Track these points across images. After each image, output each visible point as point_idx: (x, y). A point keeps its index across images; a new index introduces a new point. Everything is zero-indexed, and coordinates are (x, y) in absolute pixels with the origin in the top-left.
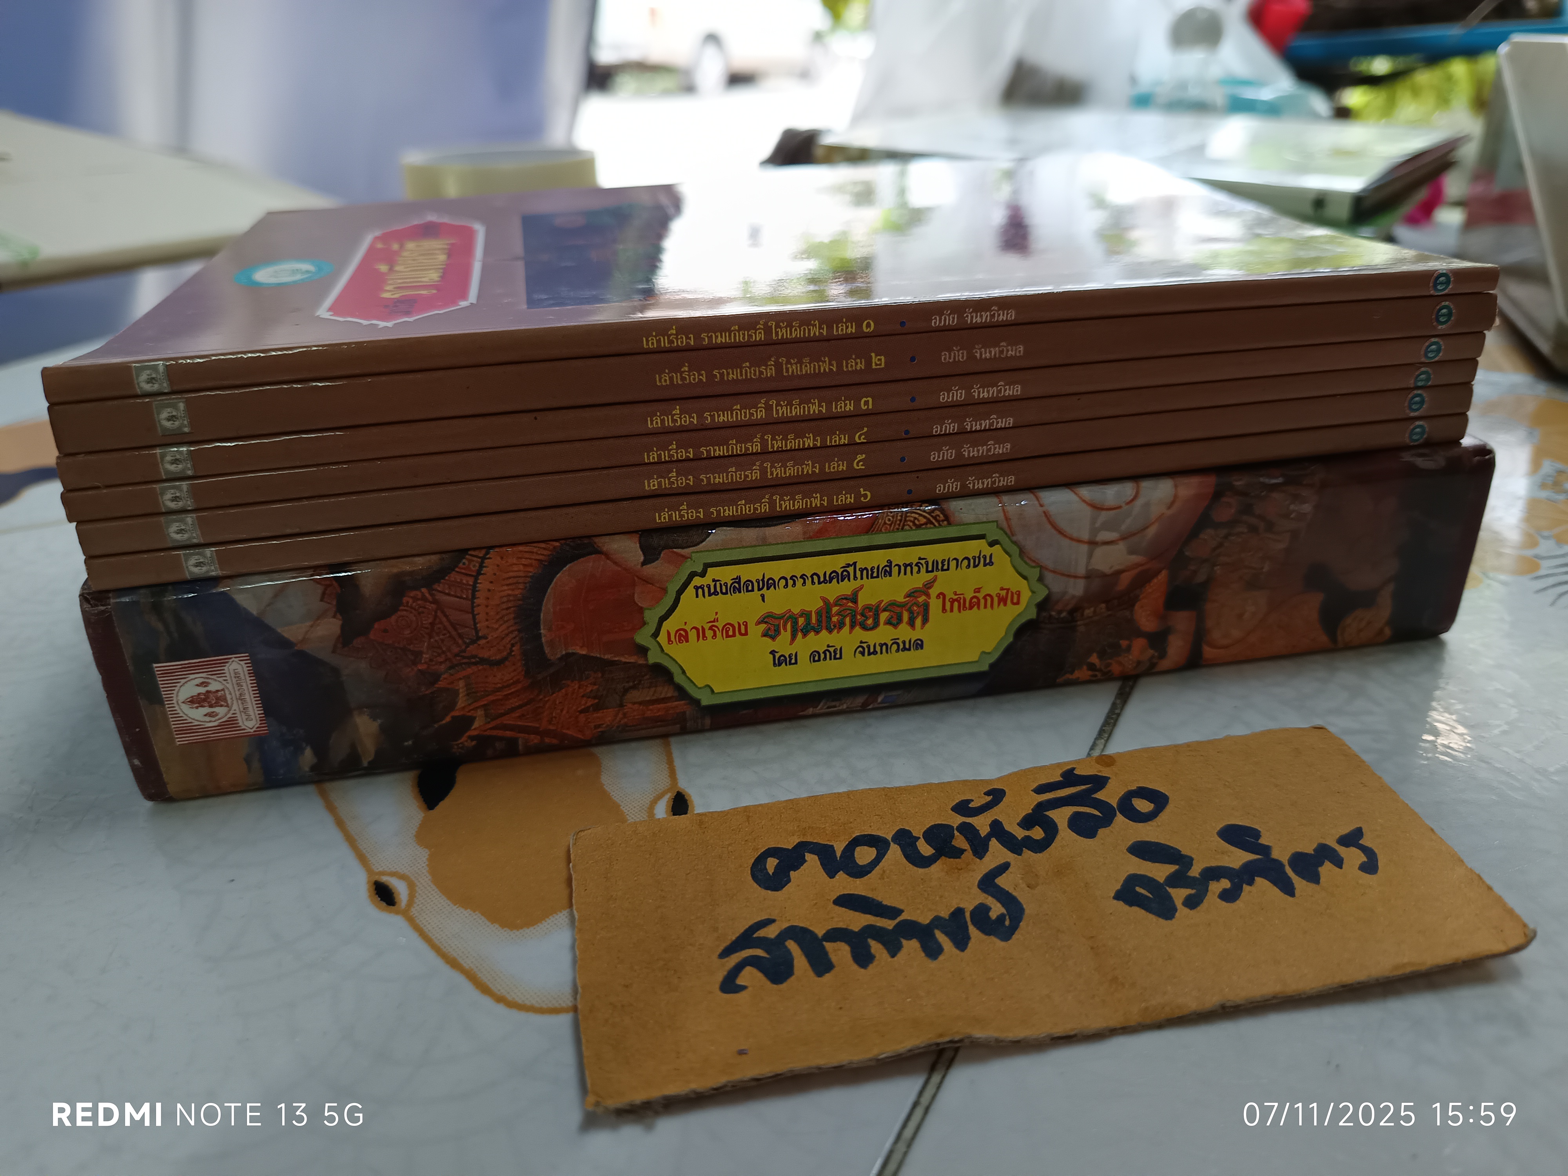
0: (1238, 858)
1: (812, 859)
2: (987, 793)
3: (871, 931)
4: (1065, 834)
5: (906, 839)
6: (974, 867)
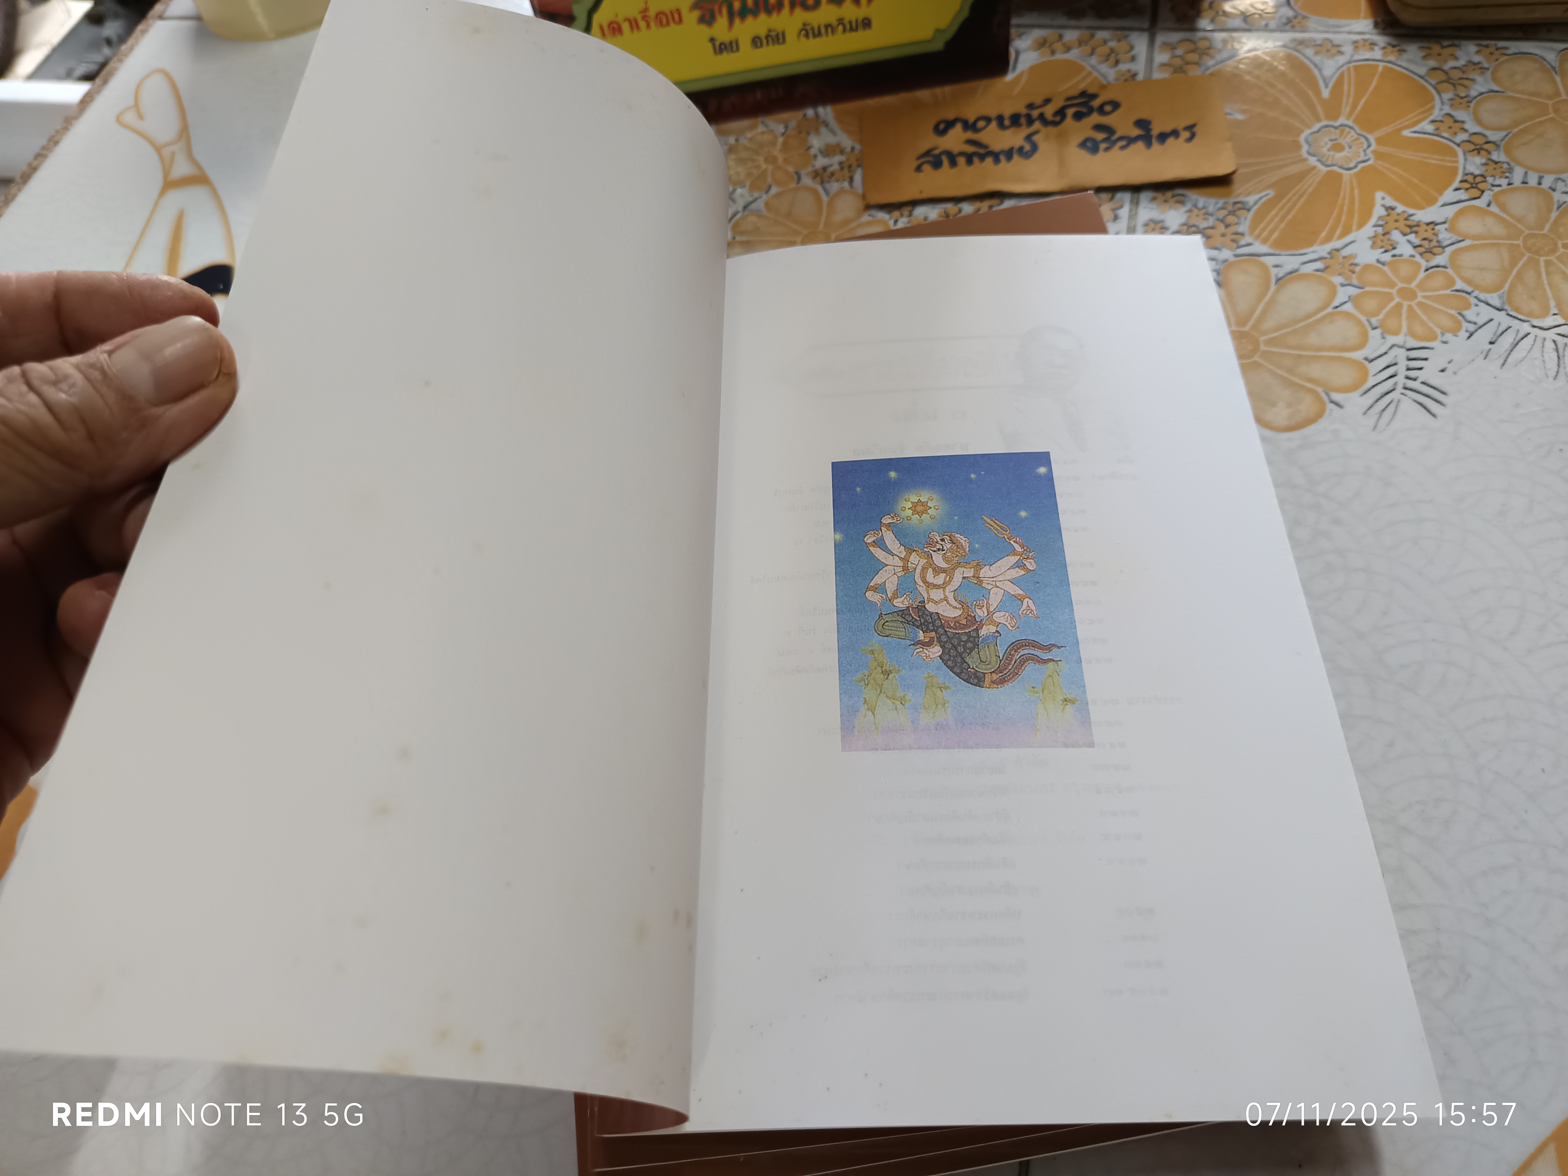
1: (959, 125)
2: (1044, 100)
3: (975, 154)
4: (1069, 119)
5: (1000, 119)
6: (1025, 131)
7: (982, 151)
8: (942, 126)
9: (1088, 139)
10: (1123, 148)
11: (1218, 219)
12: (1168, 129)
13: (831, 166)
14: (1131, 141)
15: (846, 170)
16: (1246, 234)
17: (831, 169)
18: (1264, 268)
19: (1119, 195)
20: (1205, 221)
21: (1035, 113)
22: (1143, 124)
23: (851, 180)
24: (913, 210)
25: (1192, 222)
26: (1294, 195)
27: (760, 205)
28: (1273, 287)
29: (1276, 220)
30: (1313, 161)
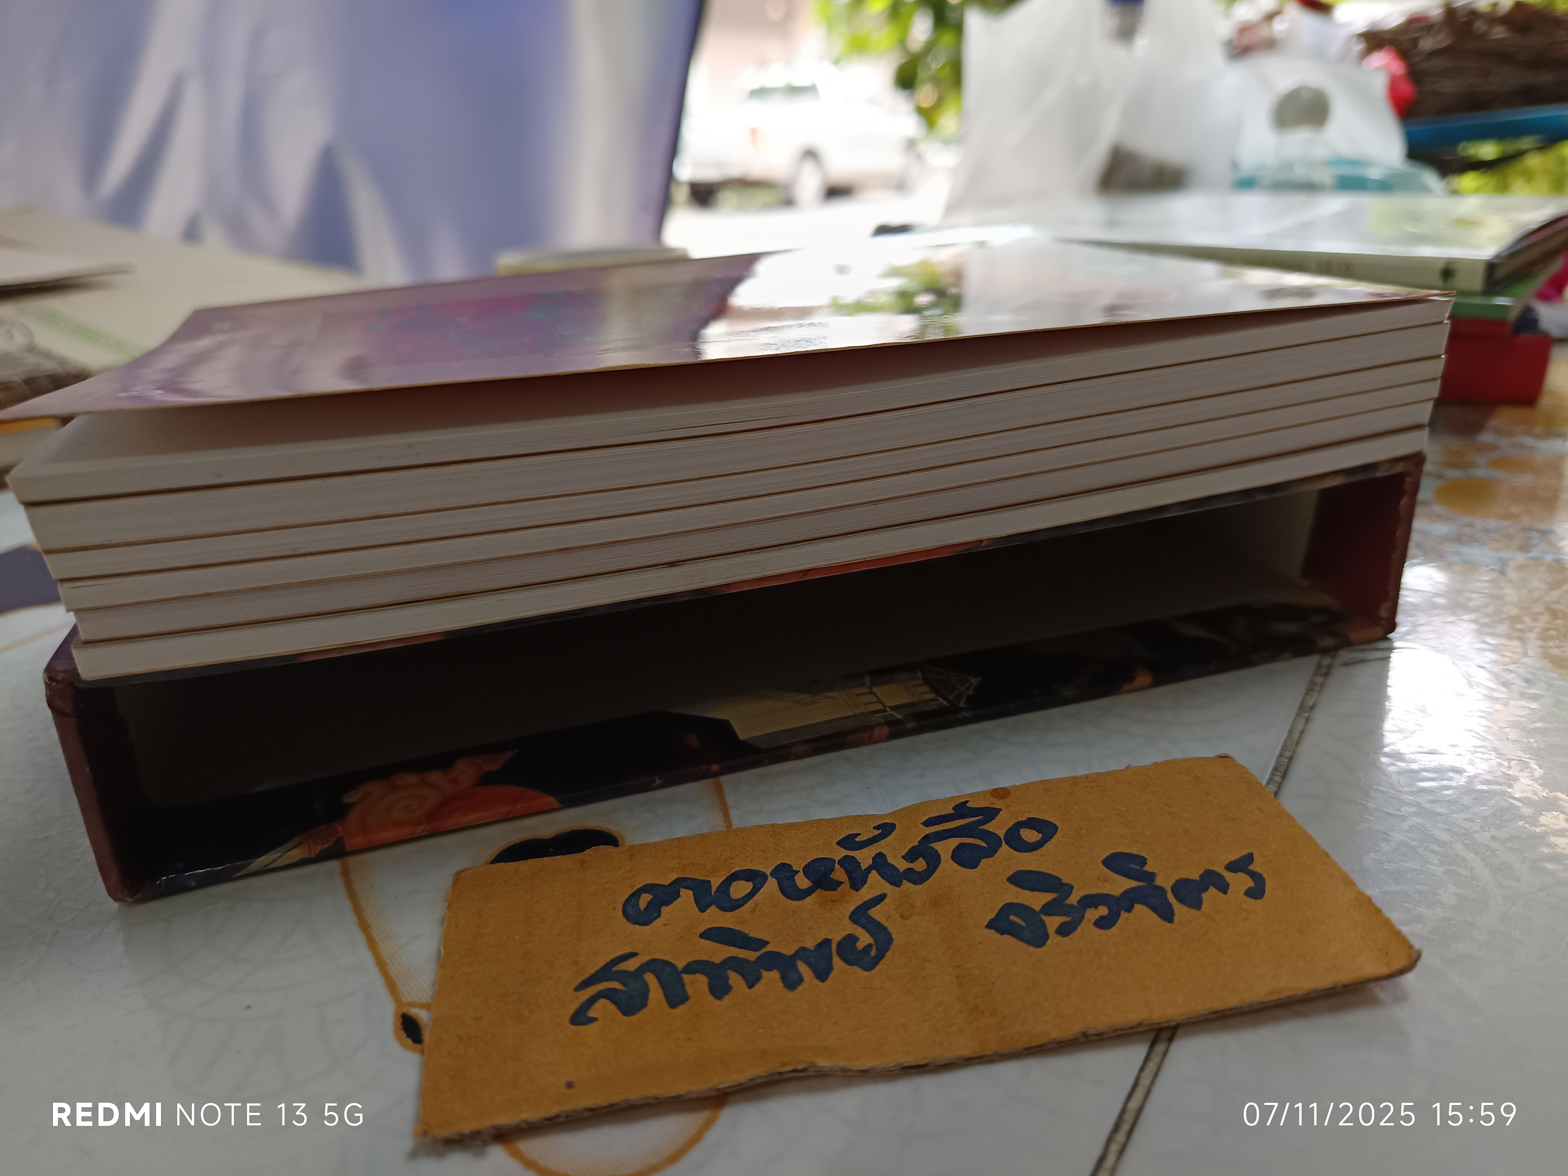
0: (1119, 885)
1: (686, 895)
2: (876, 828)
3: (732, 963)
4: (947, 864)
5: (784, 874)
6: (851, 899)
7: (751, 956)
8: (645, 899)
9: (1009, 908)
10: (1102, 923)
14: (1118, 905)
21: (865, 857)
22: (1126, 865)
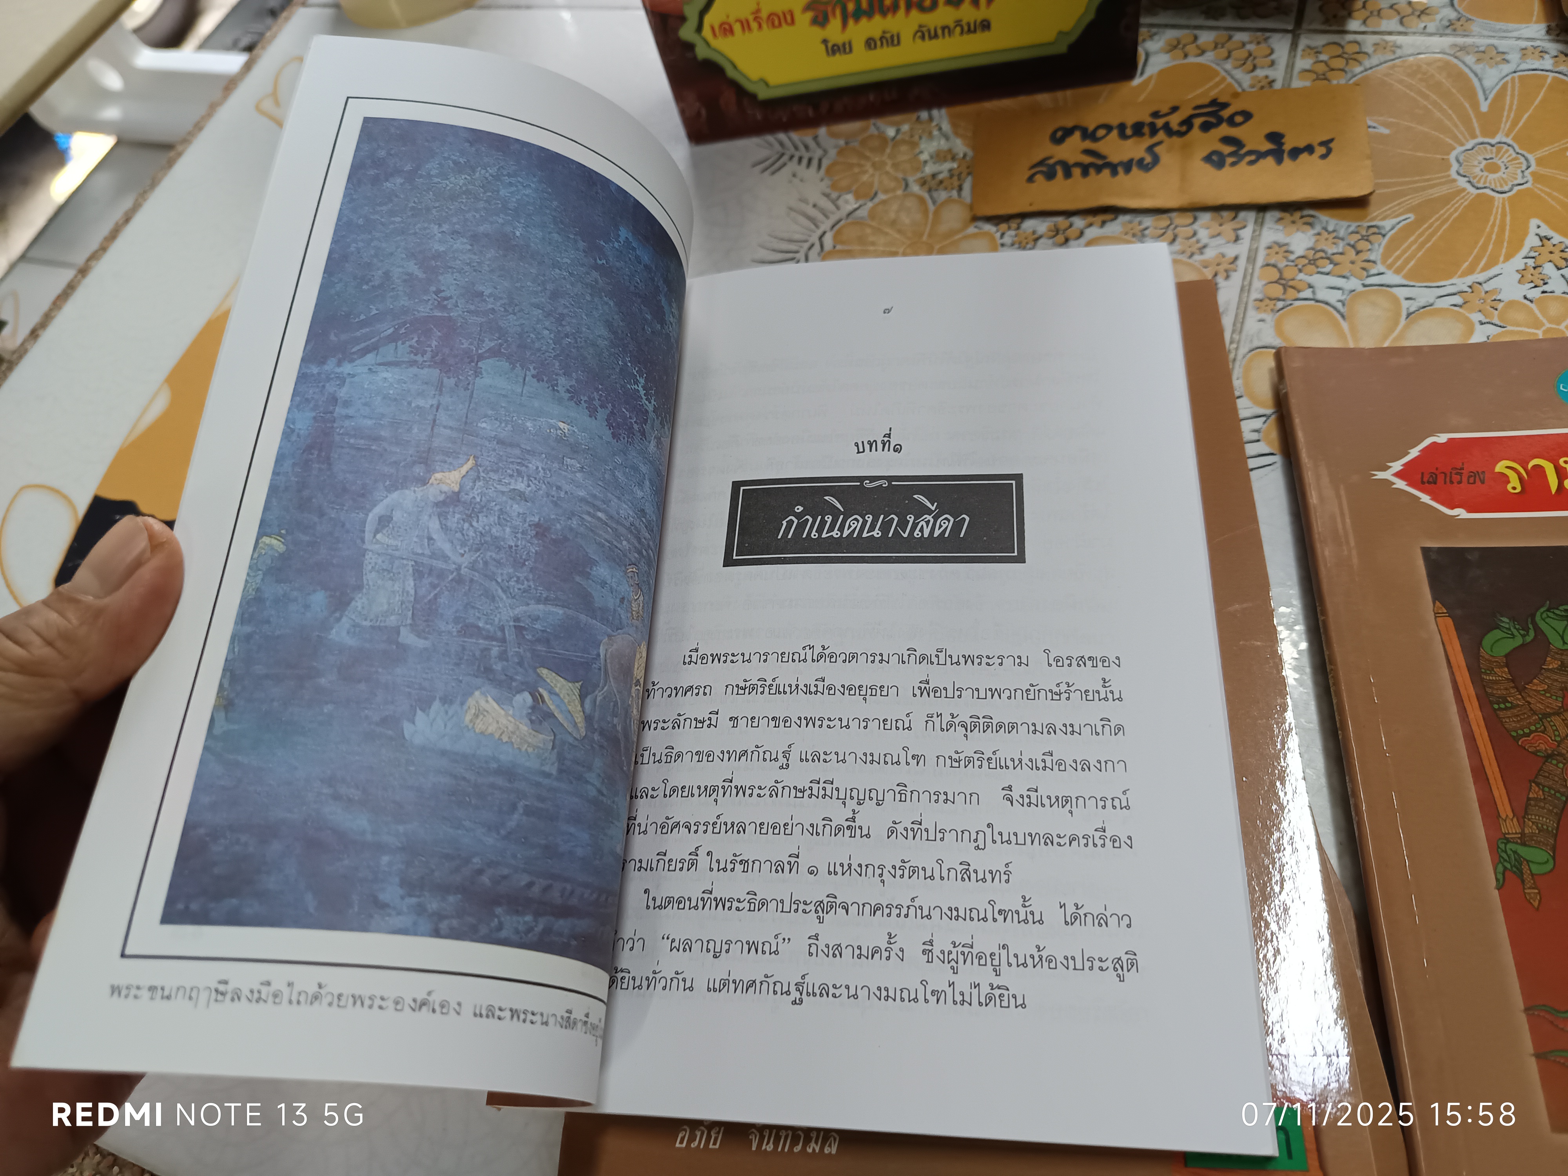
1: (1078, 133)
2: (1170, 108)
3: (1092, 165)
4: (1196, 129)
5: (1122, 127)
6: (1148, 142)
7: (1100, 162)
8: (1059, 134)
9: (1214, 152)
10: (1251, 163)
11: (1349, 245)
12: (1302, 144)
13: (940, 172)
14: (1261, 155)
15: (955, 178)
16: (1379, 262)
17: (941, 177)
18: (1395, 300)
19: (1242, 214)
20: (1334, 246)
21: (1160, 122)
22: (1275, 138)
23: (960, 188)
24: (1021, 223)
25: (1319, 248)
26: (1437, 220)
27: (863, 213)
28: (1403, 321)
29: (1414, 247)
30: (1462, 182)
